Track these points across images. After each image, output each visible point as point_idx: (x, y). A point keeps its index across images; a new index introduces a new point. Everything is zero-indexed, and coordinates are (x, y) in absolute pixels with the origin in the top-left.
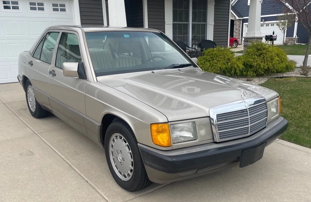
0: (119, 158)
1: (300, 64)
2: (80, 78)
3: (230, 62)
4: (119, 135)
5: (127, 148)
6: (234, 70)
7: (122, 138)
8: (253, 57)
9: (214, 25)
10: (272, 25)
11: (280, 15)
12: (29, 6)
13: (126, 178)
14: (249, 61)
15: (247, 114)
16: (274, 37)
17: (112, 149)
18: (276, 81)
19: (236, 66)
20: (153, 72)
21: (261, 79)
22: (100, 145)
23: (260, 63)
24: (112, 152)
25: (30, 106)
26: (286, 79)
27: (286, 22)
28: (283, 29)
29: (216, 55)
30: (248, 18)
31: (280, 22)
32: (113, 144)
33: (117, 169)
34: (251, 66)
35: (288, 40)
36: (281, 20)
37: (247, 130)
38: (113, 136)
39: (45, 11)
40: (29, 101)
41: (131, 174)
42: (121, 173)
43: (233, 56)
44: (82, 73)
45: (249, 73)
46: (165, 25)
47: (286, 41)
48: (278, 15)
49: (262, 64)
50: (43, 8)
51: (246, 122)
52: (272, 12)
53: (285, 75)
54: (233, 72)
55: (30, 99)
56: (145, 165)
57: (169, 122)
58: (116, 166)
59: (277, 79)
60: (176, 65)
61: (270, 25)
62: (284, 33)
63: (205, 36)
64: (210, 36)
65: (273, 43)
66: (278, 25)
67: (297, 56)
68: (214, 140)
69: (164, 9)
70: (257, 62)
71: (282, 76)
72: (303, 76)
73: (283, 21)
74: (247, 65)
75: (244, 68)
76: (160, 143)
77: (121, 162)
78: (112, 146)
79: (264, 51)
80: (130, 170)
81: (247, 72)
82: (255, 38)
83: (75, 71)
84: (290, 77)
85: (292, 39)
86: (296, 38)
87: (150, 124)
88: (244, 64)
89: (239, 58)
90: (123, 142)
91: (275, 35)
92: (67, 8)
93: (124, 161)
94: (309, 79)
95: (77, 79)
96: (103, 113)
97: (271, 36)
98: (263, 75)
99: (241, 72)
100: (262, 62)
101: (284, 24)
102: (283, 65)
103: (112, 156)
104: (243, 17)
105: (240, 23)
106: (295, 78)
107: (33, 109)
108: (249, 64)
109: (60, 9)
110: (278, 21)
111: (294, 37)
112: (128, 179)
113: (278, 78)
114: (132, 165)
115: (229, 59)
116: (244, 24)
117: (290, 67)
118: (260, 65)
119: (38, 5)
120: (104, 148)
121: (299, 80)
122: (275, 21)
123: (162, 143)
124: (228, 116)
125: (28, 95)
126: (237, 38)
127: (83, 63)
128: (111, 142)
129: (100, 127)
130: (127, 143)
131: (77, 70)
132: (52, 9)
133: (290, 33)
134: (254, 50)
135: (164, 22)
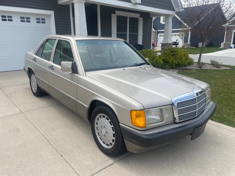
0: (103, 132)
1: (196, 60)
2: (73, 72)
3: (155, 59)
4: (102, 115)
5: (109, 124)
6: (157, 64)
7: (105, 117)
8: (169, 56)
9: (143, 35)
10: (175, 35)
11: (180, 29)
12: (20, 19)
13: (109, 147)
14: (166, 59)
15: (195, 102)
16: (177, 43)
17: (97, 125)
18: (184, 72)
19: (158, 61)
20: (124, 69)
21: (174, 70)
22: (88, 121)
23: (173, 60)
24: (97, 128)
25: (33, 89)
26: (189, 70)
27: (183, 34)
28: (182, 38)
29: (145, 55)
30: (164, 30)
31: (180, 34)
32: (98, 122)
33: (102, 140)
34: (168, 62)
35: (185, 45)
36: (181, 33)
37: (195, 113)
38: (98, 116)
39: (31, 23)
40: (32, 85)
41: (113, 144)
42: (104, 143)
43: (156, 55)
44: (74, 70)
45: (166, 66)
46: (112, 34)
47: (184, 45)
48: (179, 29)
49: (175, 61)
50: (30, 21)
51: (195, 107)
52: (175, 27)
53: (188, 68)
54: (157, 65)
55: (33, 84)
56: (124, 139)
57: (145, 109)
58: (100, 138)
59: (184, 71)
60: (138, 64)
61: (174, 35)
62: (183, 40)
63: (137, 42)
64: (140, 42)
65: (176, 47)
66: (179, 35)
67: (191, 55)
68: (174, 121)
69: (111, 24)
70: (171, 59)
71: (186, 68)
72: (199, 69)
73: (182, 33)
74: (165, 61)
75: (164, 63)
76: (138, 125)
77: (104, 135)
78: (97, 123)
79: (176, 53)
80: (112, 140)
81: (165, 66)
82: (168, 44)
83: (70, 68)
84: (191, 69)
85: (187, 45)
86: (190, 43)
87: (130, 110)
88: (163, 61)
89: (160, 57)
90: (106, 119)
91: (178, 42)
92: (46, 21)
93: (107, 133)
94: (203, 70)
95: (71, 73)
96: (92, 99)
97: (175, 42)
98: (175, 68)
99: (162, 65)
100: (174, 60)
101: (182, 35)
102: (188, 62)
103: (97, 131)
104: (157, 30)
105: (156, 34)
106: (195, 70)
107: (35, 90)
108: (166, 60)
109: (42, 22)
110: (179, 33)
111: (188, 43)
112: (110, 147)
113: (184, 69)
114: (114, 136)
115: (154, 57)
116: (158, 34)
117: (191, 62)
118: (173, 61)
119: (26, 19)
120: (90, 123)
121: (198, 71)
122: (177, 33)
123: (140, 125)
124: (184, 104)
125: (32, 81)
126: (154, 43)
127: (75, 62)
128: (96, 120)
129: (88, 109)
130: (109, 120)
131: (71, 67)
132: (36, 22)
133: (185, 41)
134: (169, 52)
135: (111, 32)
